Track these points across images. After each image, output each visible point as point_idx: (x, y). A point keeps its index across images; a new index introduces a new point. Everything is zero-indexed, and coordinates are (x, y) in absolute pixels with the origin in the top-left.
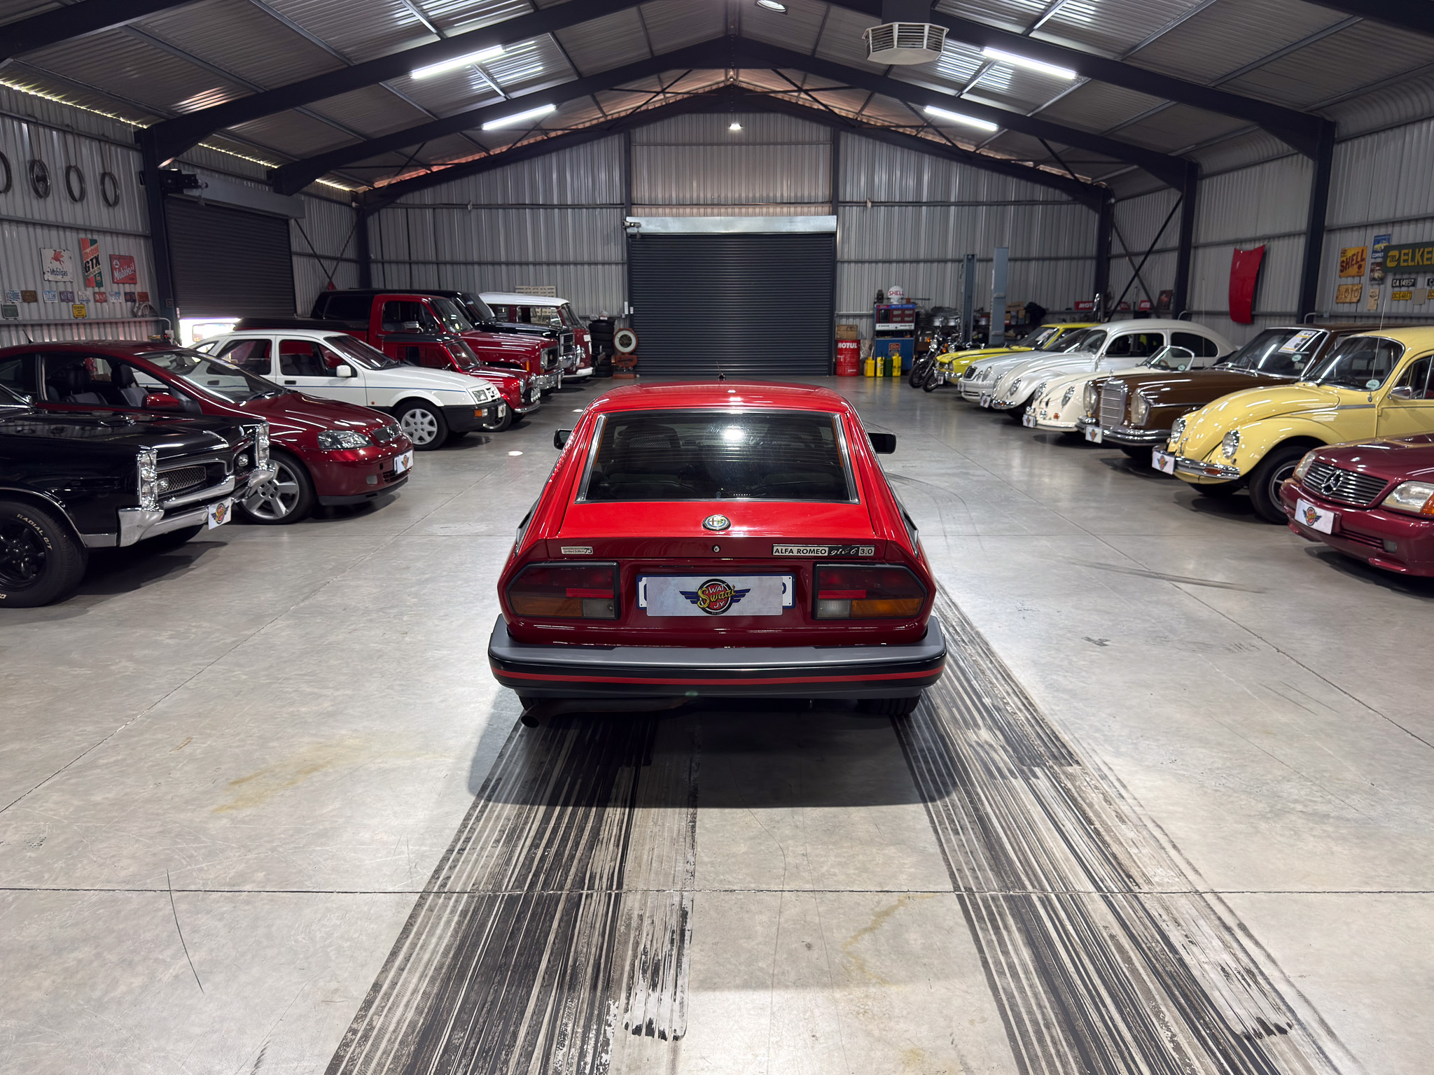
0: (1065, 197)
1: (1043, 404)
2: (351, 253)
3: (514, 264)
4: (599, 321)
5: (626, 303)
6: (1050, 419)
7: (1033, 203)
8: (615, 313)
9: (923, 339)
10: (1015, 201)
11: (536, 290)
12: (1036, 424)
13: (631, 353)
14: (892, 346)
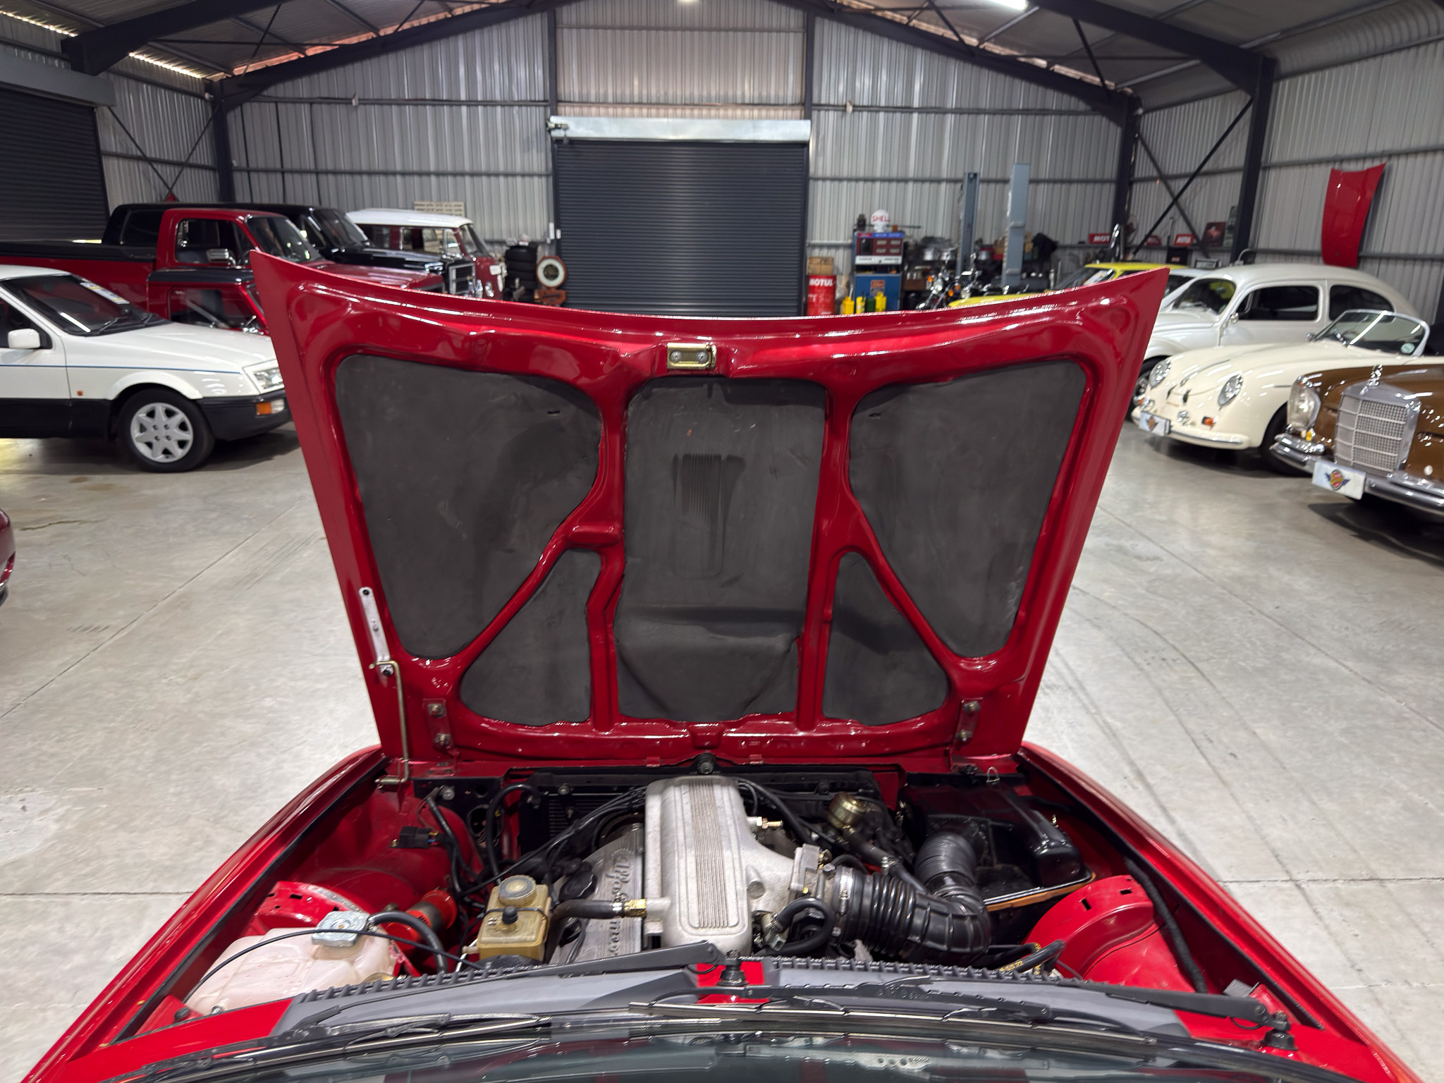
0: (1082, 106)
2: (204, 155)
3: (412, 174)
4: (518, 247)
5: (552, 226)
7: (1044, 112)
8: (538, 237)
9: (912, 276)
10: (1023, 110)
11: (439, 208)
13: (559, 287)
14: (876, 284)
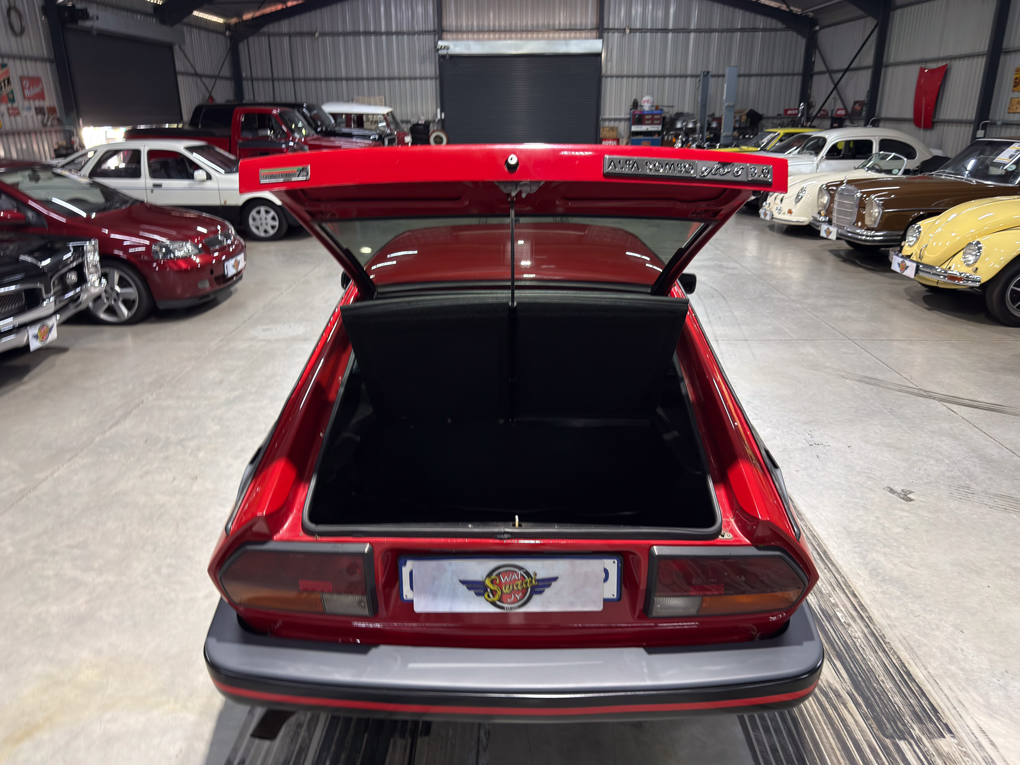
0: (780, 25)
1: (778, 201)
2: (226, 71)
3: (352, 79)
5: (439, 111)
6: (784, 213)
7: (755, 30)
9: (668, 139)
10: (740, 29)
11: (369, 101)
12: (772, 218)
